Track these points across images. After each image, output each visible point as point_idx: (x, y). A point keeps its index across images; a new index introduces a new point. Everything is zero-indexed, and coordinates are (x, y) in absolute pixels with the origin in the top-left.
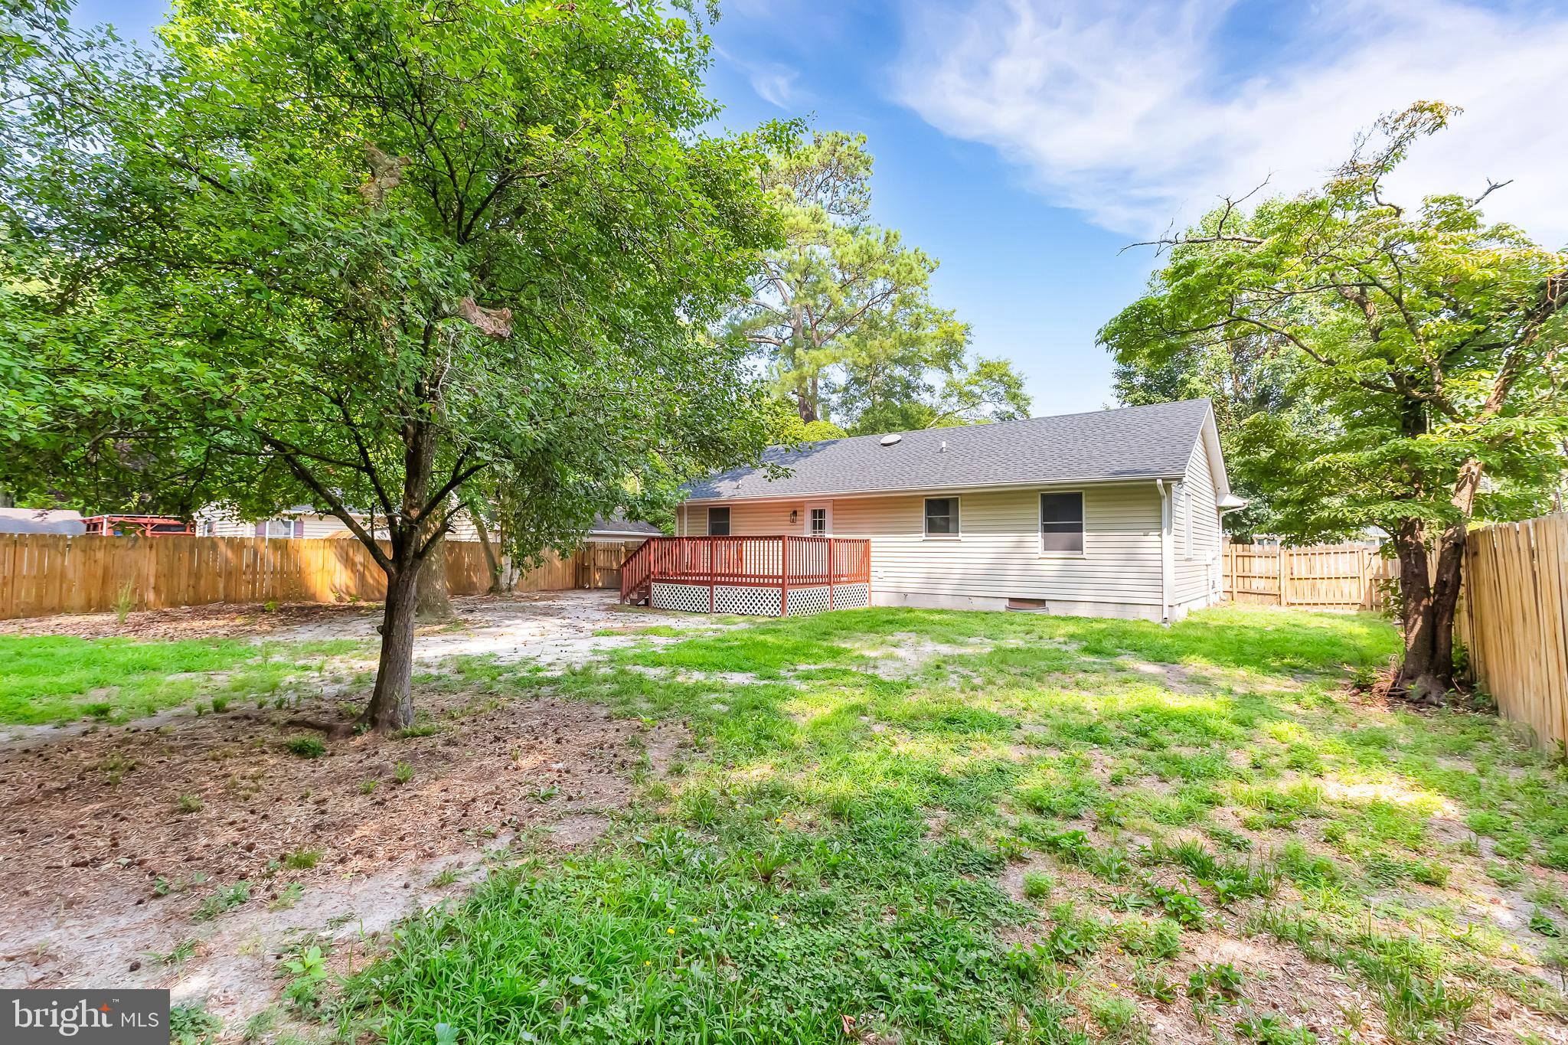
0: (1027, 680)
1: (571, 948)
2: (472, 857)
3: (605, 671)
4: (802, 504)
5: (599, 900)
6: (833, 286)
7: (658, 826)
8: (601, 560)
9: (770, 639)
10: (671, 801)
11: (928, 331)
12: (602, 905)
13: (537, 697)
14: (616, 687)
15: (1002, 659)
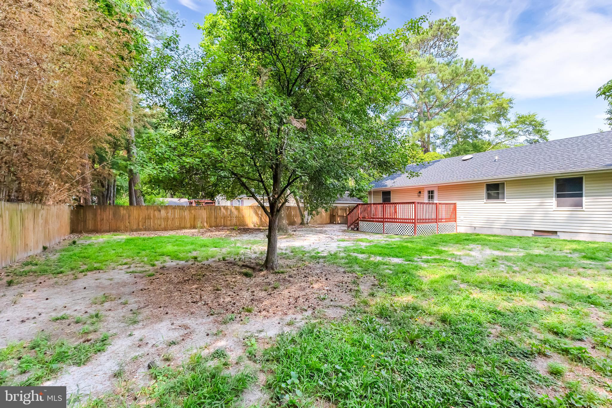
0: (547, 270)
1: (335, 355)
2: (299, 317)
3: (342, 254)
4: (423, 188)
5: (344, 339)
6: (438, 91)
7: (365, 315)
8: (340, 213)
9: (409, 245)
10: (370, 306)
11: (488, 105)
12: (345, 341)
13: (318, 263)
14: (347, 261)
15: (531, 259)
